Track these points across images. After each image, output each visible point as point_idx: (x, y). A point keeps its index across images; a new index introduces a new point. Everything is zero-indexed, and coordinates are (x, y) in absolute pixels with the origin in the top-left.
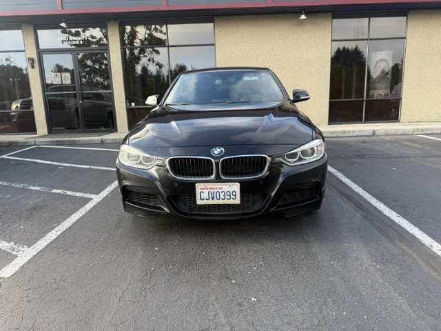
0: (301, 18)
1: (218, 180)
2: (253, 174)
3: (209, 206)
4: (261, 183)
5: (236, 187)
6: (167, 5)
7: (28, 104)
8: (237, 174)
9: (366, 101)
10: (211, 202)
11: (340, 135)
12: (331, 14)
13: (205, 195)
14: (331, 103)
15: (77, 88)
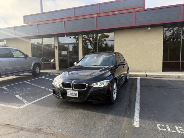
0: (149, 29)
1: (73, 89)
2: (82, 89)
3: (70, 97)
4: (84, 92)
5: (77, 92)
6: (97, 28)
7: (55, 61)
8: (77, 89)
9: (181, 62)
10: (71, 96)
11: (162, 77)
12: (163, 26)
13: (69, 94)
14: (163, 63)
15: (68, 56)
